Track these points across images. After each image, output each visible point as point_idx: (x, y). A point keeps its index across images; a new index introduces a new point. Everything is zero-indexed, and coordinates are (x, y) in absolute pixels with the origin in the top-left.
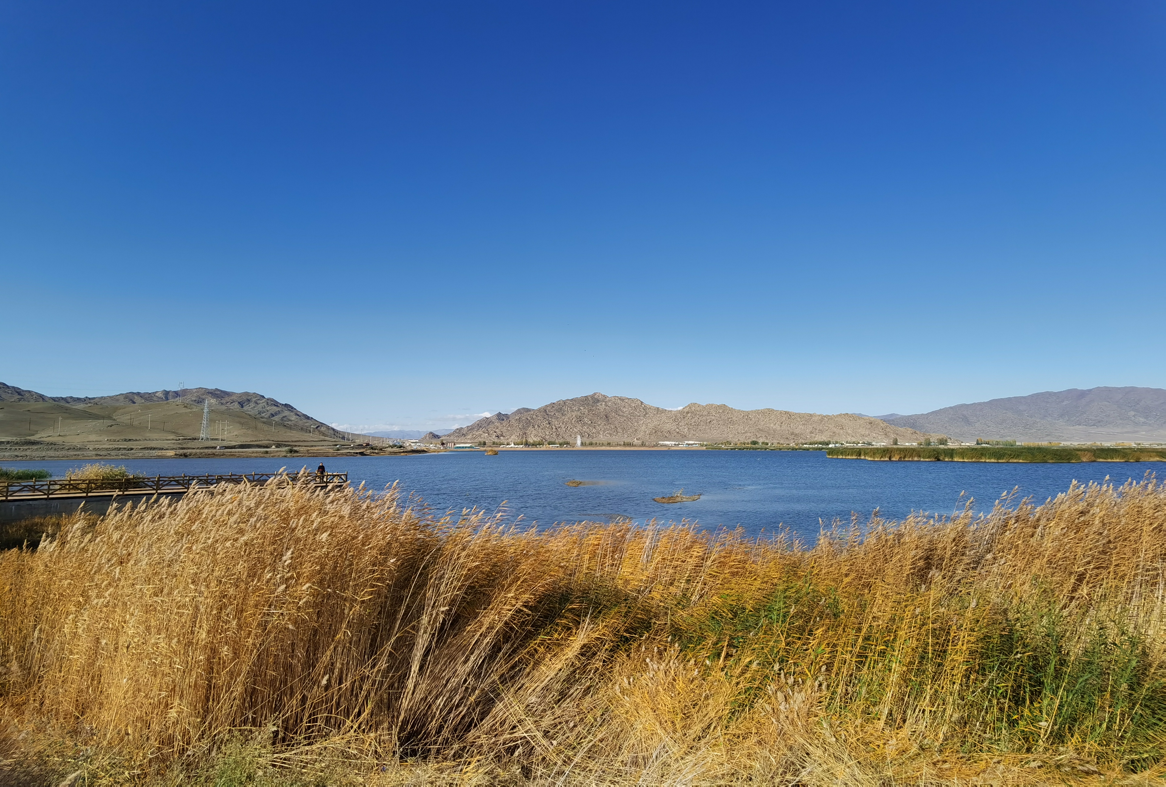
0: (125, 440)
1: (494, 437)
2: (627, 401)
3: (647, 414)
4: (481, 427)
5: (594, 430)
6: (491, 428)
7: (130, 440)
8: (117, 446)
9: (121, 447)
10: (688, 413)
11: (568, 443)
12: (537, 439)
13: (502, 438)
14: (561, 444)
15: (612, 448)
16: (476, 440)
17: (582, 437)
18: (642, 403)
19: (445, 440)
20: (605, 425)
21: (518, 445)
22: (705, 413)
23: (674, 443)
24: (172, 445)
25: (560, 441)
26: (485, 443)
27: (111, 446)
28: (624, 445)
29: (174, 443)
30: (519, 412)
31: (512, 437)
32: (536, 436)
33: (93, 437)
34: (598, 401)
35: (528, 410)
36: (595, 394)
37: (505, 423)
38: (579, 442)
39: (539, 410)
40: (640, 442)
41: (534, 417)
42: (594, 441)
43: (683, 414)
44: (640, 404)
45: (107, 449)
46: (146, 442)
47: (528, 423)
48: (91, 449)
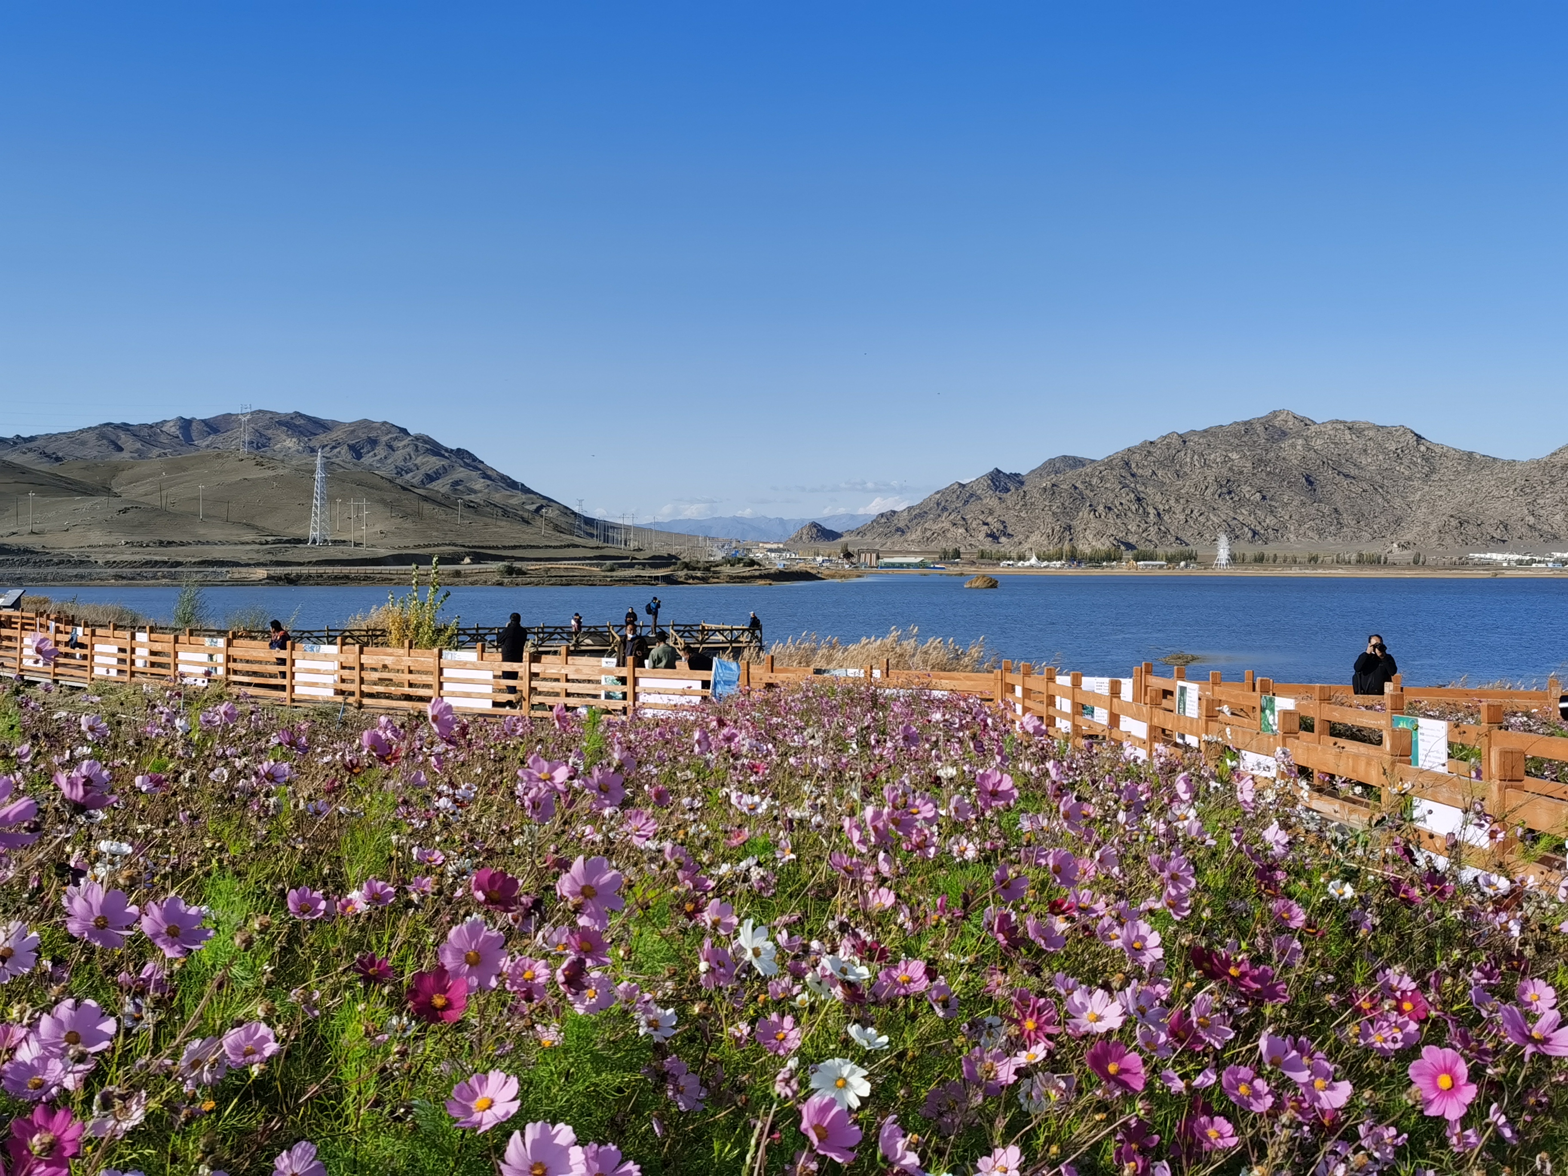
0: (161, 543)
1: (981, 536)
2: (1371, 433)
3: (1433, 471)
4: (945, 509)
5: (1270, 521)
6: (972, 511)
7: (170, 543)
8: (148, 558)
9: (157, 558)
11: (1190, 557)
12: (1103, 545)
13: (1003, 539)
14: (1170, 560)
15: (1320, 572)
16: (932, 546)
17: (1234, 537)
18: (1419, 437)
19: (854, 543)
20: (1303, 504)
21: (1050, 559)
23: (1517, 557)
24: (255, 556)
25: (1171, 551)
26: (957, 554)
27: (137, 558)
28: (1359, 561)
29: (258, 551)
30: (1054, 466)
31: (1033, 538)
32: (1099, 534)
33: (97, 537)
34: (1284, 434)
35: (1076, 463)
36: (1275, 414)
37: (1010, 498)
38: (1223, 553)
39: (1109, 463)
40: (1408, 555)
41: (1095, 481)
42: (1269, 551)
44: (1413, 441)
45: (132, 564)
46: (200, 547)
47: (1078, 497)
48: (100, 562)
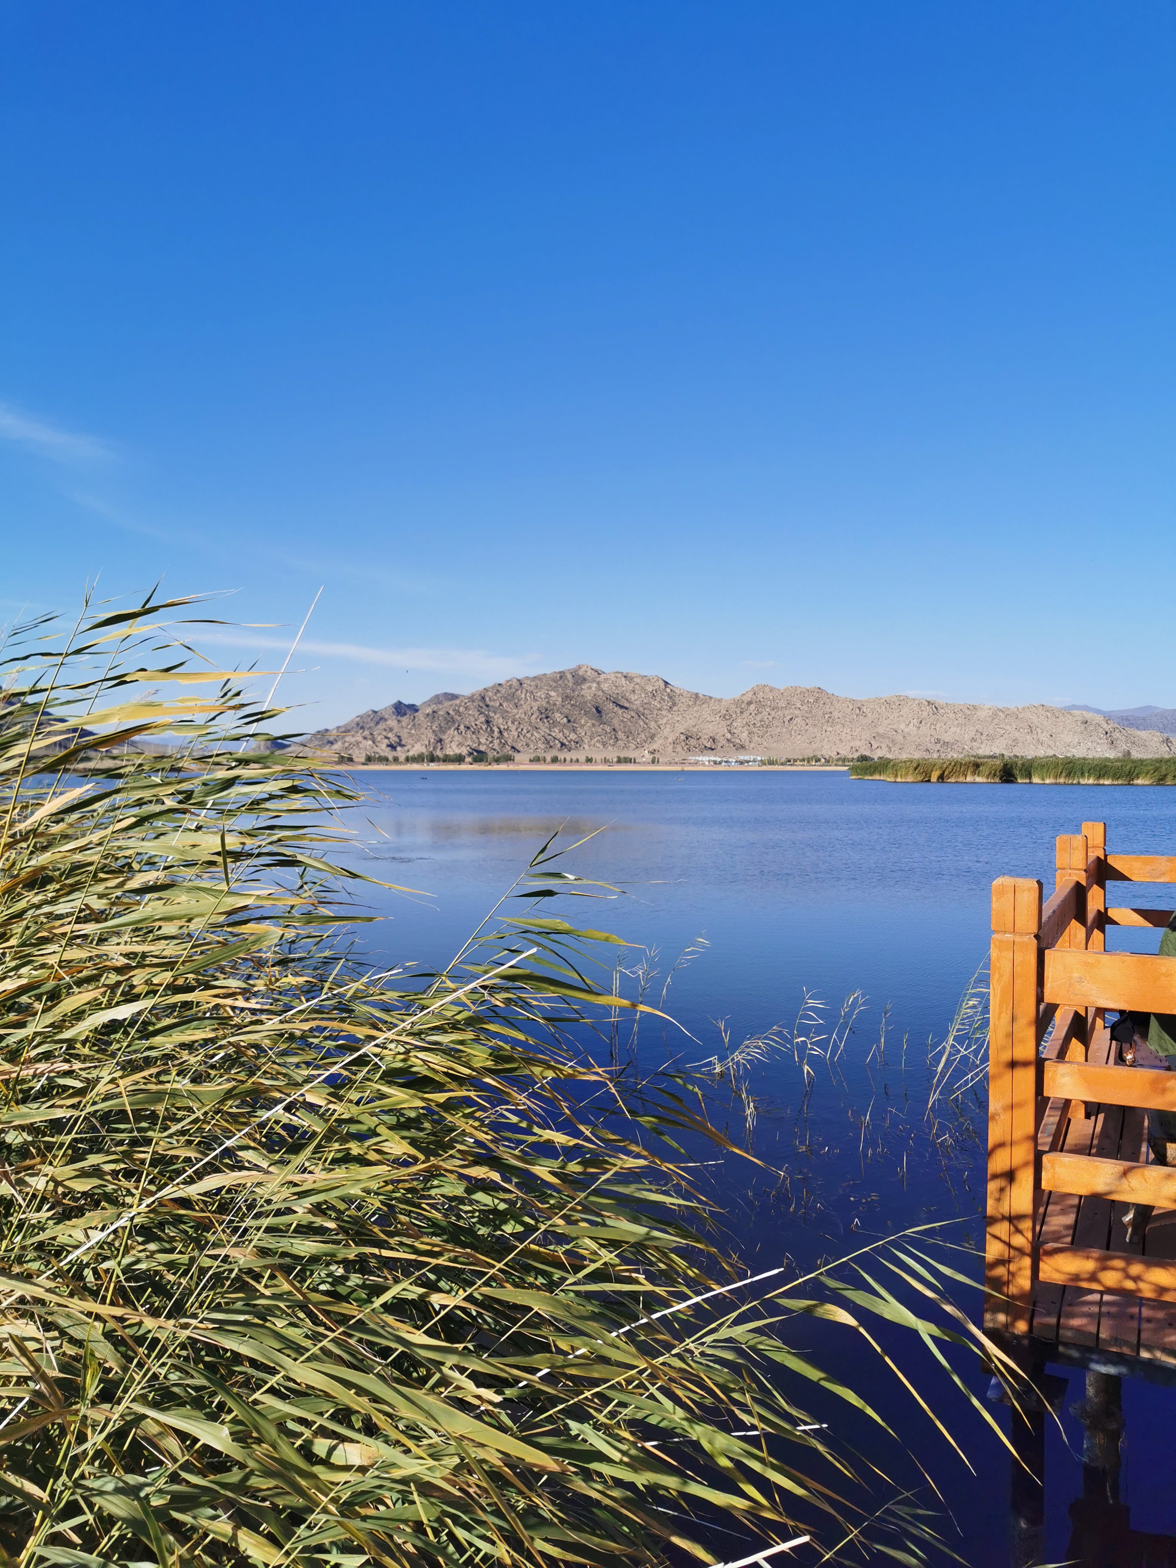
1: (384, 746)
2: (638, 680)
3: (674, 704)
4: (361, 728)
5: (573, 736)
6: (379, 729)
10: (750, 703)
12: (462, 751)
13: (399, 748)
15: (590, 768)
18: (666, 683)
20: (594, 725)
22: (782, 704)
28: (618, 761)
30: (438, 699)
32: (461, 744)
34: (584, 680)
35: (452, 697)
36: (580, 667)
37: (405, 720)
39: (471, 699)
41: (461, 709)
42: (573, 755)
43: (742, 705)
44: (662, 685)
47: (450, 720)
